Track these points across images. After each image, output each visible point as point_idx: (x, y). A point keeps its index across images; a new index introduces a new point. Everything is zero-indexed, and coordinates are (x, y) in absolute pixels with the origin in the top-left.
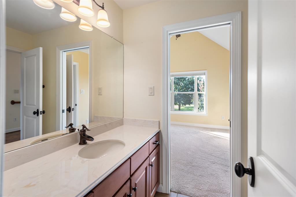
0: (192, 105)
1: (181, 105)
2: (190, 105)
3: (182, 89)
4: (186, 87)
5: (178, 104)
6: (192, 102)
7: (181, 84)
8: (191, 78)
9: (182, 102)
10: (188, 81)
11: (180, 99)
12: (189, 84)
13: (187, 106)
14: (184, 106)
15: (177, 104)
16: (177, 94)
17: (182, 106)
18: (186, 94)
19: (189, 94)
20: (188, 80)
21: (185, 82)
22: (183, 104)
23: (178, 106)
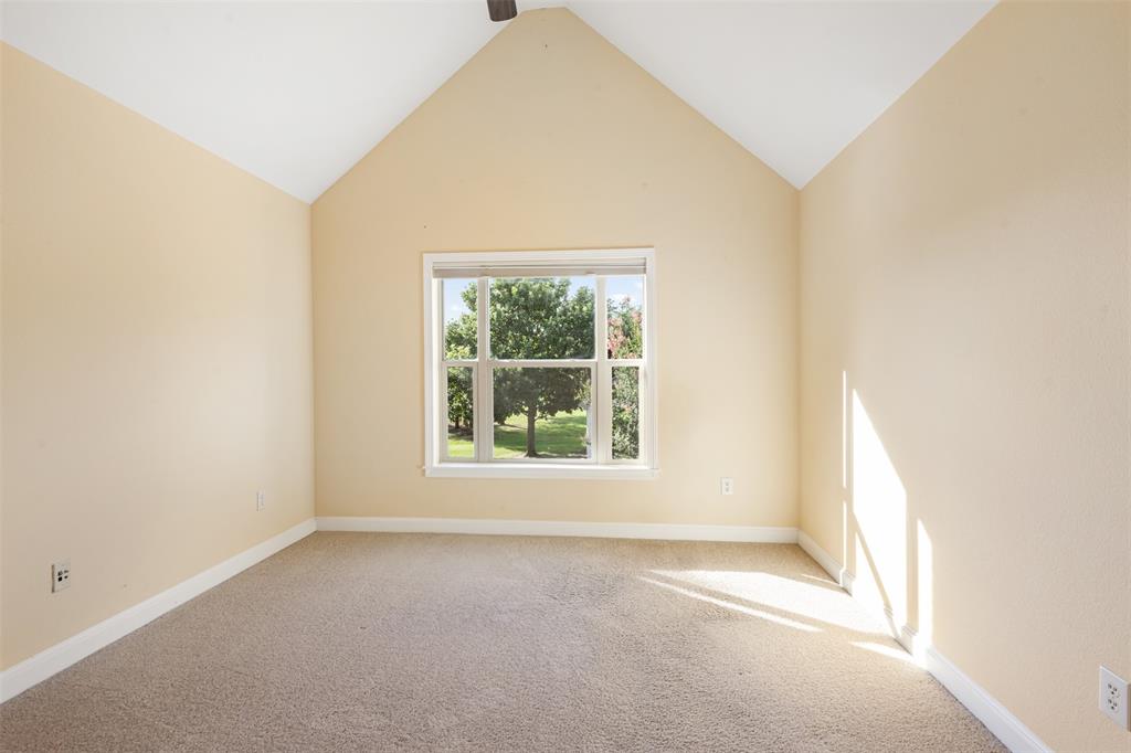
0: (577, 413)
1: (538, 414)
2: (571, 412)
3: (539, 350)
4: (555, 342)
5: (527, 409)
6: (578, 401)
7: (539, 330)
8: (573, 308)
9: (541, 399)
10: (563, 317)
11: (532, 388)
12: (569, 329)
13: (561, 414)
14: (549, 416)
15: (523, 411)
16: (519, 369)
17: (542, 418)
18: (554, 369)
19: (568, 370)
20: (564, 313)
21: (551, 321)
22: (542, 409)
23: (526, 418)
